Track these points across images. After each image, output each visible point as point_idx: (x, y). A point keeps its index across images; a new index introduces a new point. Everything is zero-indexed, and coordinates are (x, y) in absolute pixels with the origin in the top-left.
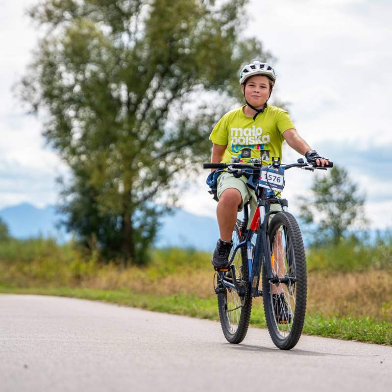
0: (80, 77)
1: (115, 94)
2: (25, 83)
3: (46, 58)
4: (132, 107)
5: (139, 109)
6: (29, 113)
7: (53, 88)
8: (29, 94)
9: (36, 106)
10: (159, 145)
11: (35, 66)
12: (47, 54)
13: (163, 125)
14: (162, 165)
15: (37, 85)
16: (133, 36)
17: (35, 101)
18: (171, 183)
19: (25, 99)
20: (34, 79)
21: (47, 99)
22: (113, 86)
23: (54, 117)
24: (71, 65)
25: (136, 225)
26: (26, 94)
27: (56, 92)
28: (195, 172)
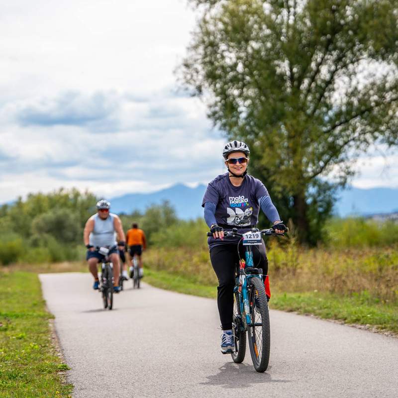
0: (243, 55)
1: (278, 71)
2: (187, 66)
3: (206, 39)
4: (296, 83)
5: (304, 83)
6: (194, 95)
7: (216, 68)
8: (192, 76)
9: (199, 89)
10: (326, 118)
11: (196, 47)
12: (208, 33)
13: (330, 97)
14: (330, 139)
15: (199, 67)
16: (292, 10)
17: (198, 83)
18: (342, 156)
19: (188, 82)
20: (196, 61)
21: (210, 80)
22: (276, 62)
23: (218, 99)
24: (232, 44)
25: (309, 201)
26: (189, 77)
27: (219, 72)
28: (365, 143)
